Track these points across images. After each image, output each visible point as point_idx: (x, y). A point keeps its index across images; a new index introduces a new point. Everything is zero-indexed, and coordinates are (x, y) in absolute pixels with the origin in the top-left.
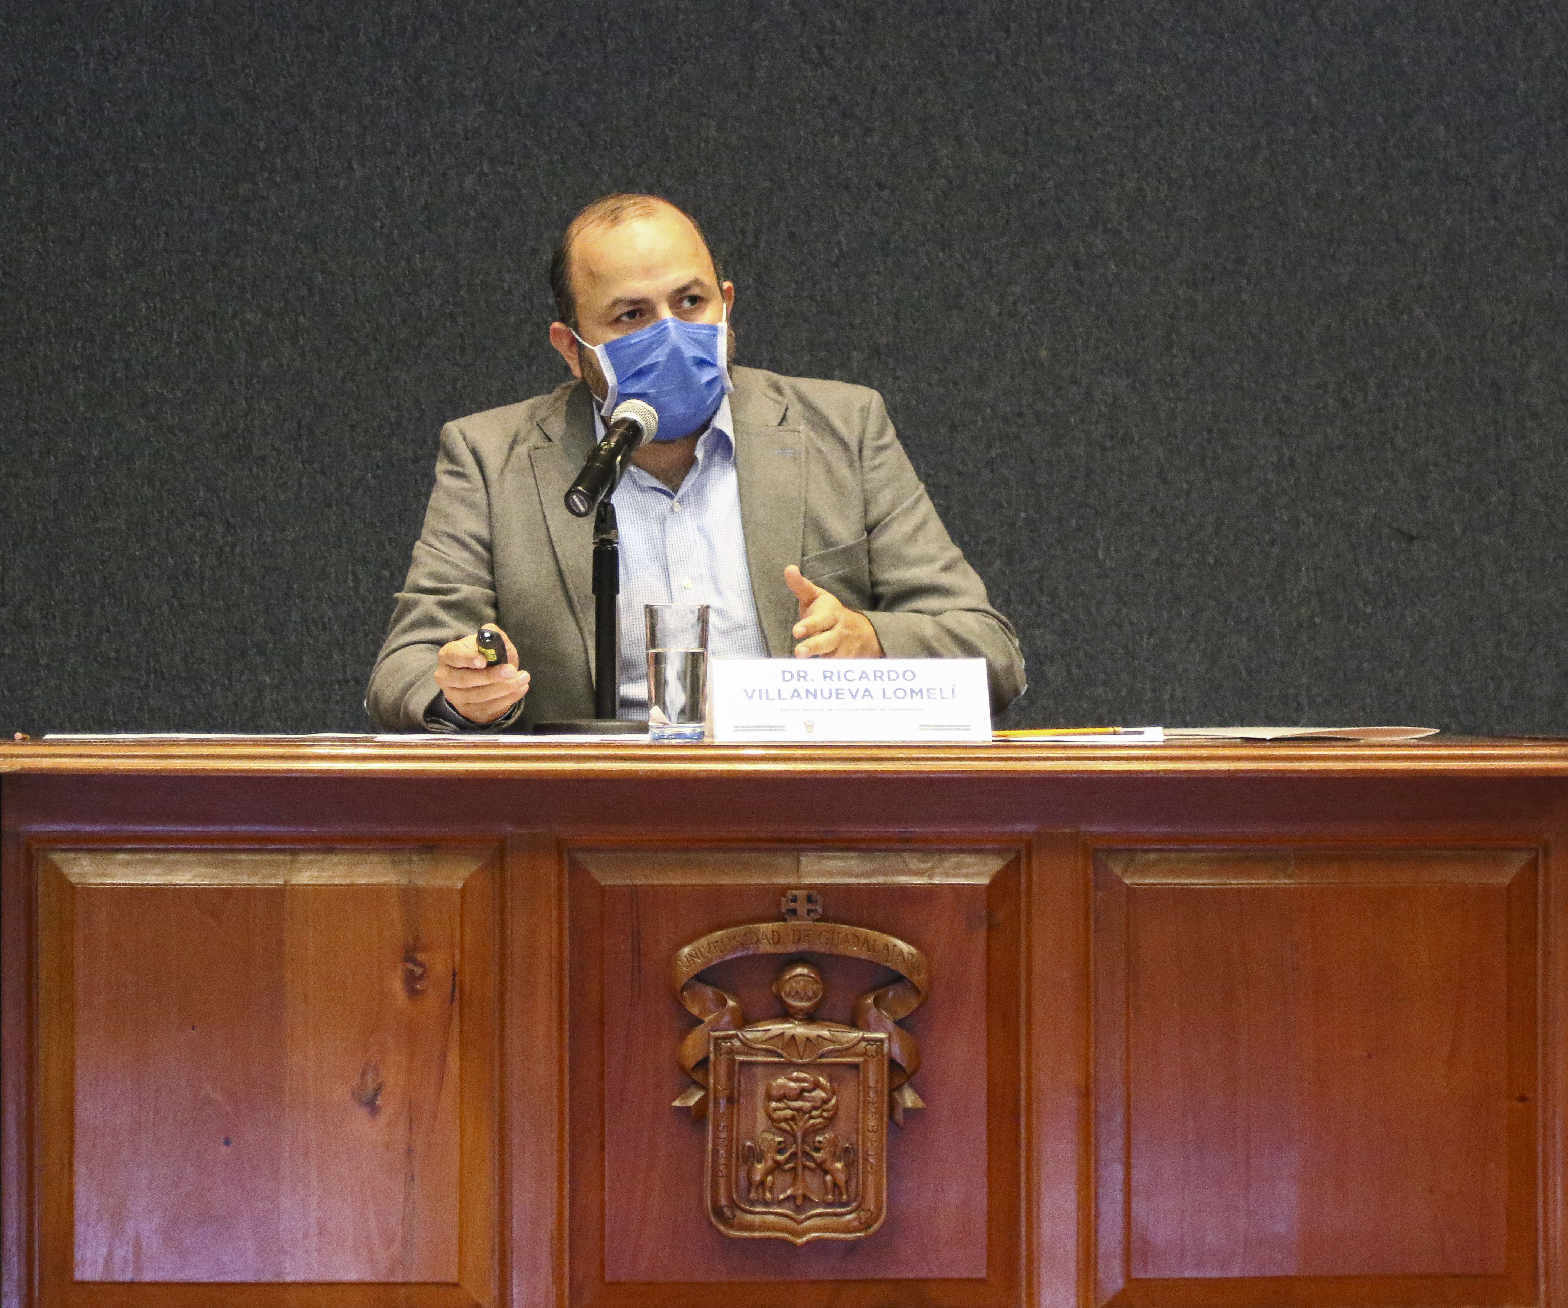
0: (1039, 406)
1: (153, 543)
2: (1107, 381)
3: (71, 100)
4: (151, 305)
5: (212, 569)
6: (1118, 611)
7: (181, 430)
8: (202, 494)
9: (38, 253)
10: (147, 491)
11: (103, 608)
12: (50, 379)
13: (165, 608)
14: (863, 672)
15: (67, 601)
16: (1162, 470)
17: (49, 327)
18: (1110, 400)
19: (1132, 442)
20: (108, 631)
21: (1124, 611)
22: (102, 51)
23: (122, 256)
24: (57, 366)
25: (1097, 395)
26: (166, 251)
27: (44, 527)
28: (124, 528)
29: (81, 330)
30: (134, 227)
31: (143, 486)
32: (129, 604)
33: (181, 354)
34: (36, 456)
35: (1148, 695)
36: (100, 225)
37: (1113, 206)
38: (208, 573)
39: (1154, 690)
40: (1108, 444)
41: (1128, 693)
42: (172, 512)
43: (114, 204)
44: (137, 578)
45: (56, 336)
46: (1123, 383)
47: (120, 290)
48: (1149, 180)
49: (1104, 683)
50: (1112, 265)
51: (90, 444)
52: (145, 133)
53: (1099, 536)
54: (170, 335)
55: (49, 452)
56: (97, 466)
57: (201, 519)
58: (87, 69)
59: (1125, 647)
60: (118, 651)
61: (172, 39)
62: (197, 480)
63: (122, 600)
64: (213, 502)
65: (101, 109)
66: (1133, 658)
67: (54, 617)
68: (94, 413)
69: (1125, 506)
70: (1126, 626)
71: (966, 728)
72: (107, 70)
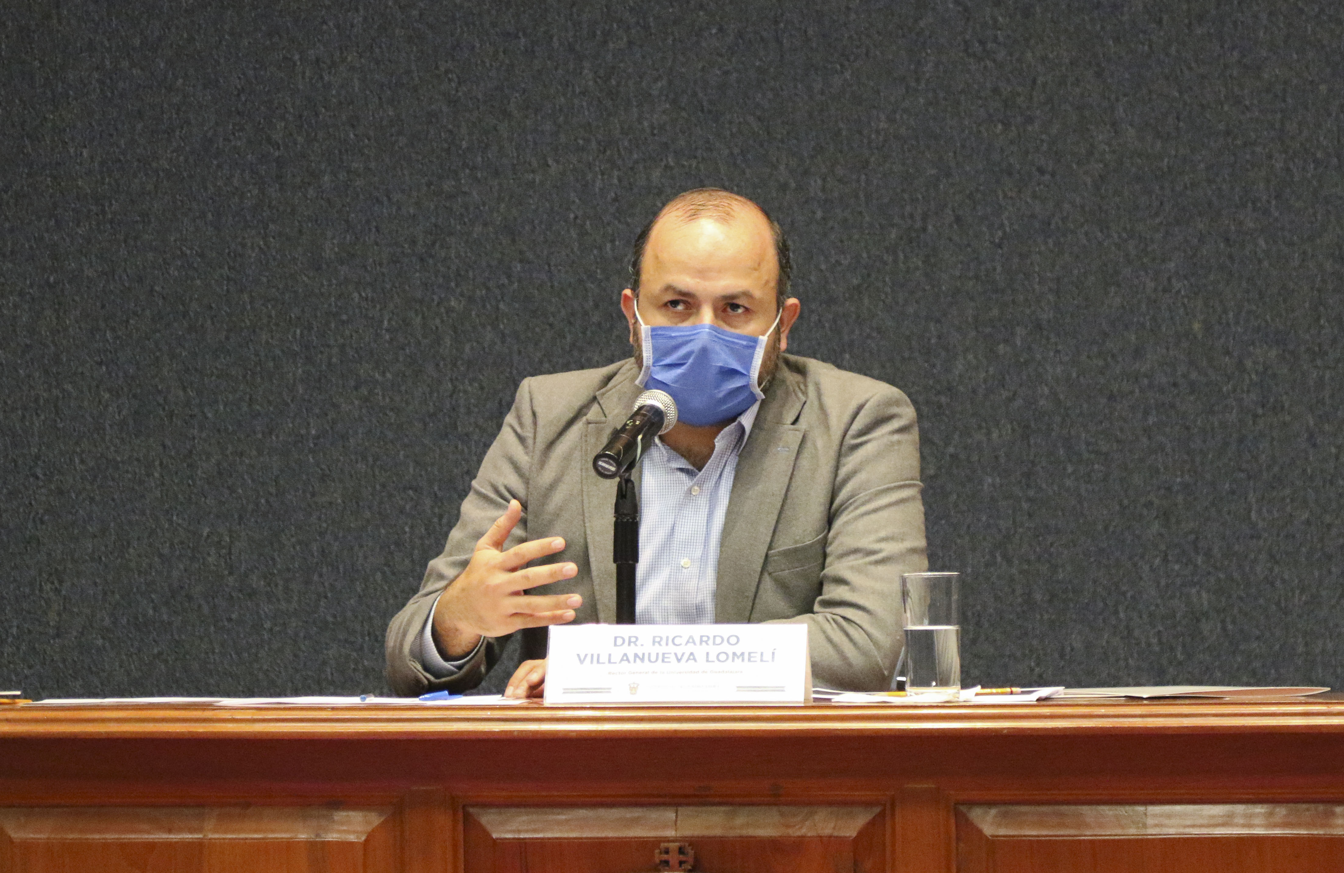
0: (1194, 375)
1: (368, 514)
2: (1258, 351)
3: (289, 106)
4: (363, 294)
5: (421, 538)
6: (1271, 570)
7: (392, 410)
8: (411, 470)
9: (260, 248)
10: (361, 467)
11: (321, 576)
12: (271, 364)
13: (379, 576)
14: (691, 637)
15: (288, 570)
16: (1311, 436)
17: (270, 317)
18: (1261, 369)
19: (1283, 407)
20: (326, 597)
21: (1276, 570)
22: (318, 60)
23: (336, 249)
24: (278, 352)
25: (1249, 363)
26: (377, 244)
27: (267, 501)
28: (339, 501)
29: (299, 318)
30: (347, 221)
31: (357, 462)
32: (344, 573)
33: (391, 339)
34: (260, 436)
35: (1300, 649)
36: (316, 221)
37: (1262, 185)
38: (418, 542)
39: (1306, 644)
40: (1260, 411)
41: (1281, 648)
42: (383, 486)
43: (328, 201)
44: (352, 548)
45: (277, 325)
46: (1273, 353)
47: (334, 281)
48: (1296, 161)
49: (1258, 638)
50: (1261, 242)
51: (309, 424)
52: (355, 135)
53: (1252, 498)
54: (382, 322)
55: (271, 433)
56: (315, 445)
57: (411, 492)
58: (303, 78)
59: (1278, 604)
60: (335, 616)
61: (380, 47)
62: (407, 456)
63: (338, 568)
64: (421, 476)
65: (317, 115)
66: (1286, 614)
67: (276, 585)
68: (311, 395)
69: (1276, 469)
70: (1278, 583)
71: (781, 689)
72: (322, 78)
